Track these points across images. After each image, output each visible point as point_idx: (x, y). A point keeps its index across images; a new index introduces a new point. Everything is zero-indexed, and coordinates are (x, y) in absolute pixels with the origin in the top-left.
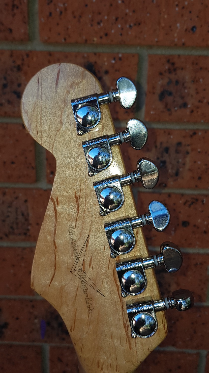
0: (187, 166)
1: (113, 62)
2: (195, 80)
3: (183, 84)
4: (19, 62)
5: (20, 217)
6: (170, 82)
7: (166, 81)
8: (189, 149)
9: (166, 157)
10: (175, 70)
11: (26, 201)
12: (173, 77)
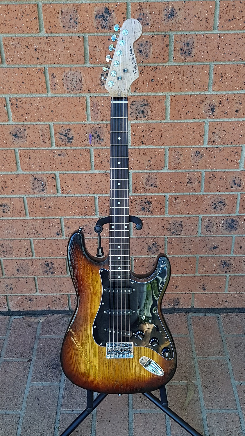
0: (151, 52)
1: (116, 6)
2: (151, 13)
3: (146, 15)
4: (76, 9)
5: (78, 81)
6: (141, 14)
7: (139, 13)
8: (151, 44)
9: (142, 49)
10: (142, 9)
11: (80, 73)
12: (141, 11)
